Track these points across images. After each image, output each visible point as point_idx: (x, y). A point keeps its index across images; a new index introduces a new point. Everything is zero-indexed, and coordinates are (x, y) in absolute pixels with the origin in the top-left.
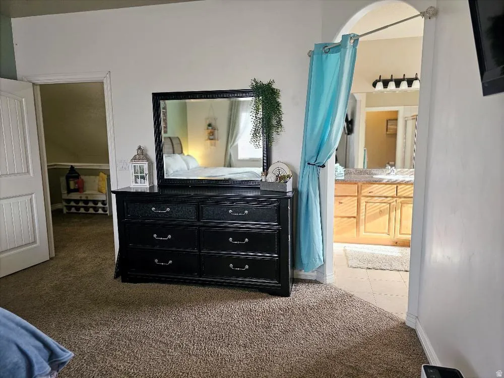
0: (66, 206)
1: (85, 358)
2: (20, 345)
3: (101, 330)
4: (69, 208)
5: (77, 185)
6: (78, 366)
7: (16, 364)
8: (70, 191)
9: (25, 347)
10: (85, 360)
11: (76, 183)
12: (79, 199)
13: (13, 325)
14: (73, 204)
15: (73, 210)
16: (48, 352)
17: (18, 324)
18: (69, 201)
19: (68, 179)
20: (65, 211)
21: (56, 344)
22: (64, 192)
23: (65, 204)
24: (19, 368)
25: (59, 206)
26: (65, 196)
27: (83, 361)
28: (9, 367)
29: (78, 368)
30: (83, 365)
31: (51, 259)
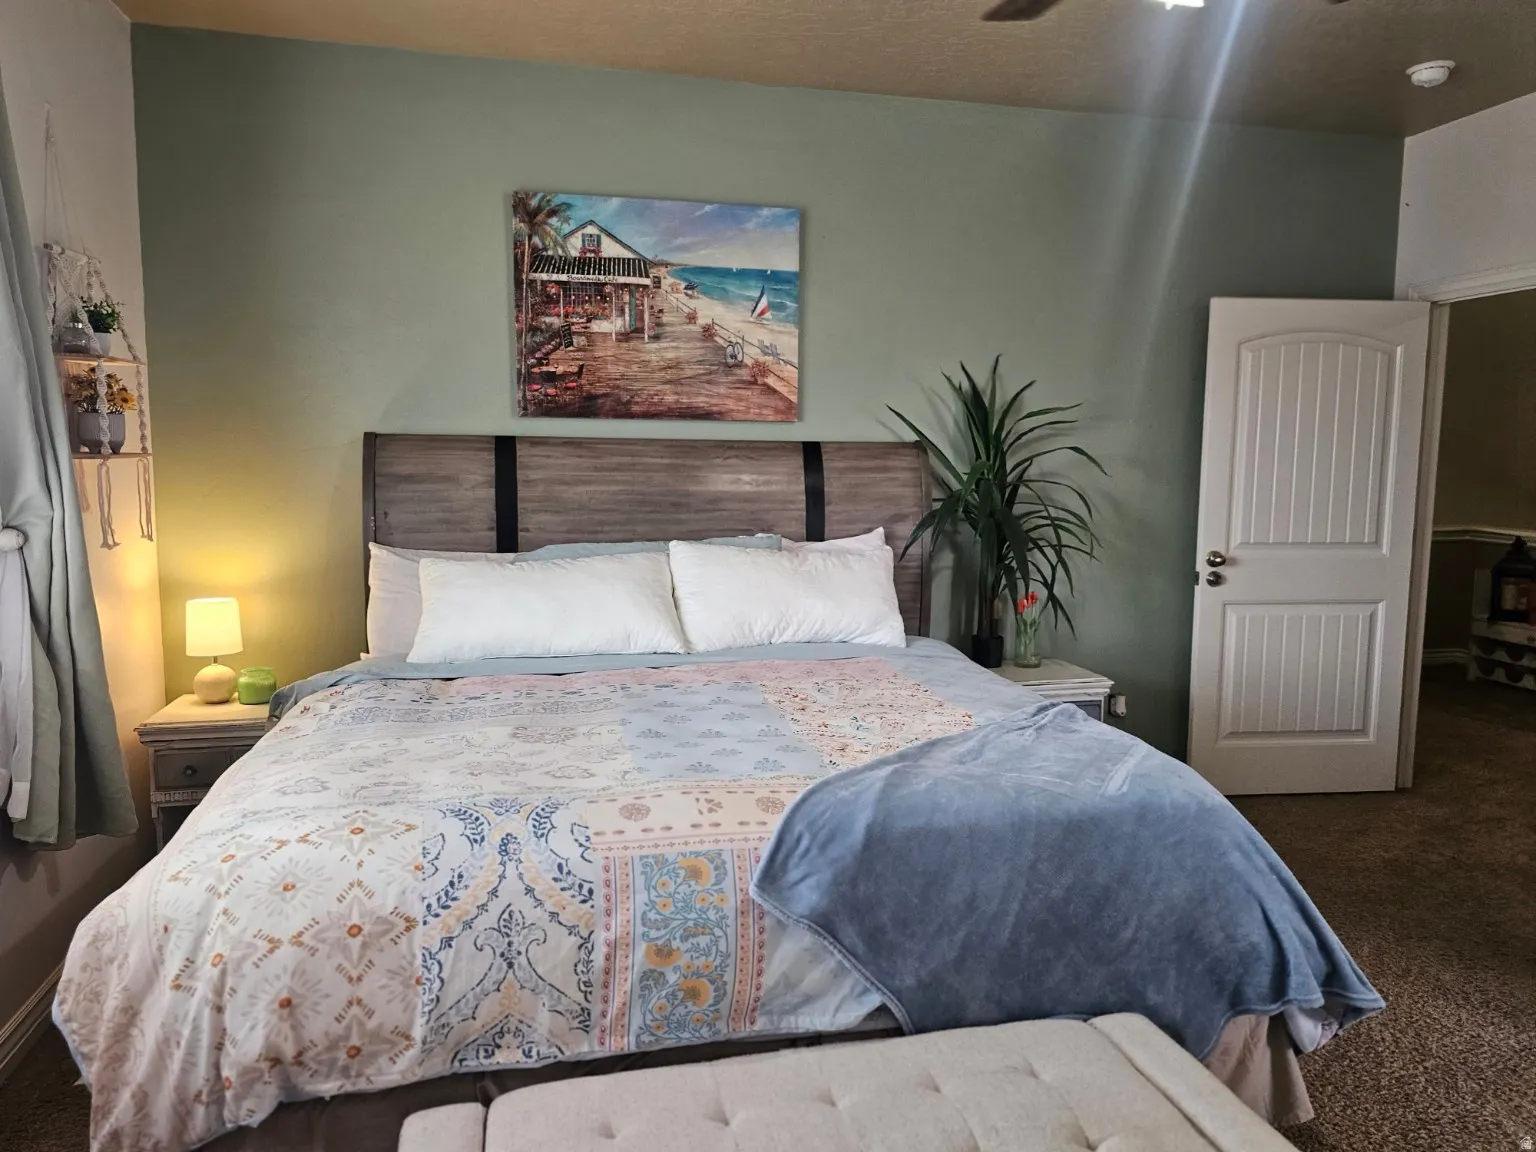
0: (1478, 659)
1: (1427, 1064)
2: (1270, 913)
3: (1493, 1024)
4: (1488, 666)
5: (1524, 600)
6: (1403, 1073)
7: (1254, 947)
8: (1498, 614)
9: (1278, 925)
10: (1426, 1068)
11: (1522, 593)
12: (1526, 642)
13: (1262, 864)
14: (1501, 656)
15: (1500, 675)
16: (1327, 964)
17: (1273, 868)
18: (1492, 644)
19: (1500, 575)
20: (1474, 672)
21: (1346, 956)
22: (1481, 614)
23: (1475, 651)
24: (1259, 958)
25: (1458, 655)
26: (1480, 628)
27: (1421, 1069)
28: (1240, 945)
29: (1402, 1076)
30: (1416, 1076)
31: (1400, 791)
